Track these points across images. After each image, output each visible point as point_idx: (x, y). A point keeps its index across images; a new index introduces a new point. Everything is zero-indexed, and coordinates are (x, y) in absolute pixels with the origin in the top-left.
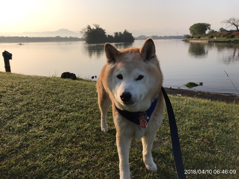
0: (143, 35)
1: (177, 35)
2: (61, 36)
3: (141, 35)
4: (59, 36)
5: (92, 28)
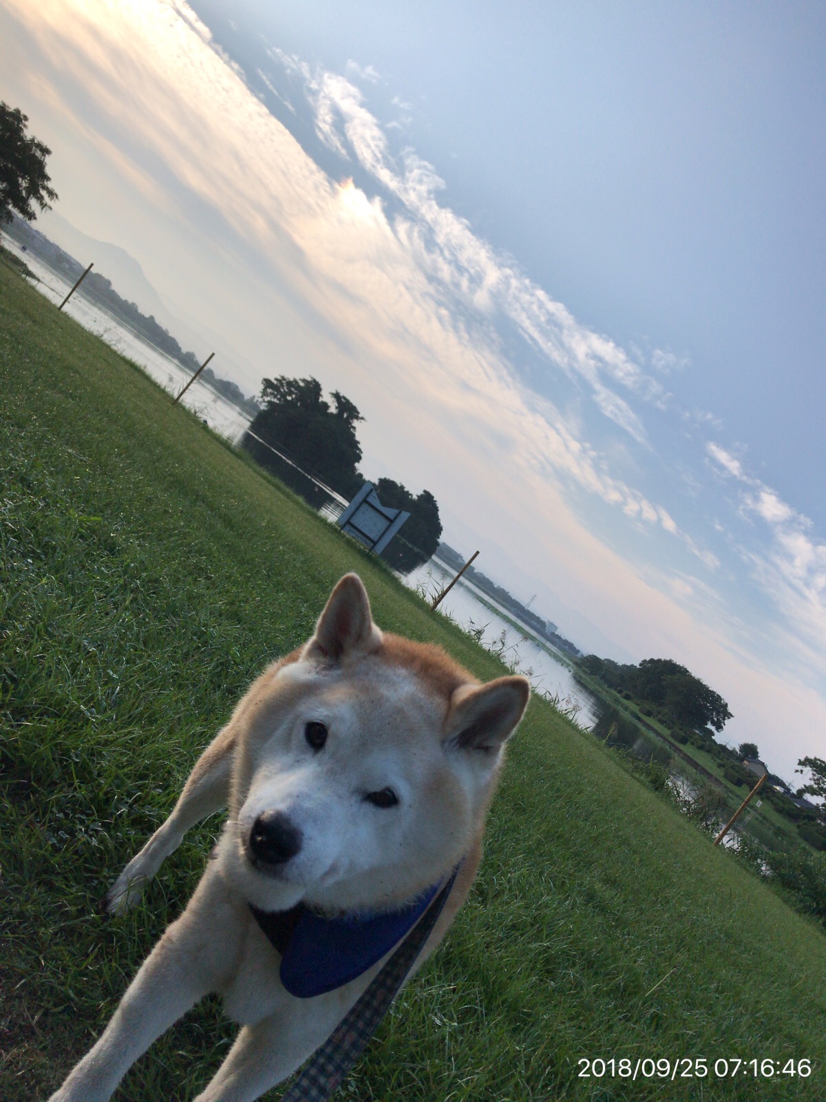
1: (528, 605)
5: (322, 399)
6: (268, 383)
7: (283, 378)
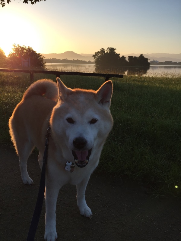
0: (154, 60)
2: (68, 59)
3: (153, 60)
4: (67, 59)
5: (106, 52)
6: (94, 56)
7: (96, 53)
